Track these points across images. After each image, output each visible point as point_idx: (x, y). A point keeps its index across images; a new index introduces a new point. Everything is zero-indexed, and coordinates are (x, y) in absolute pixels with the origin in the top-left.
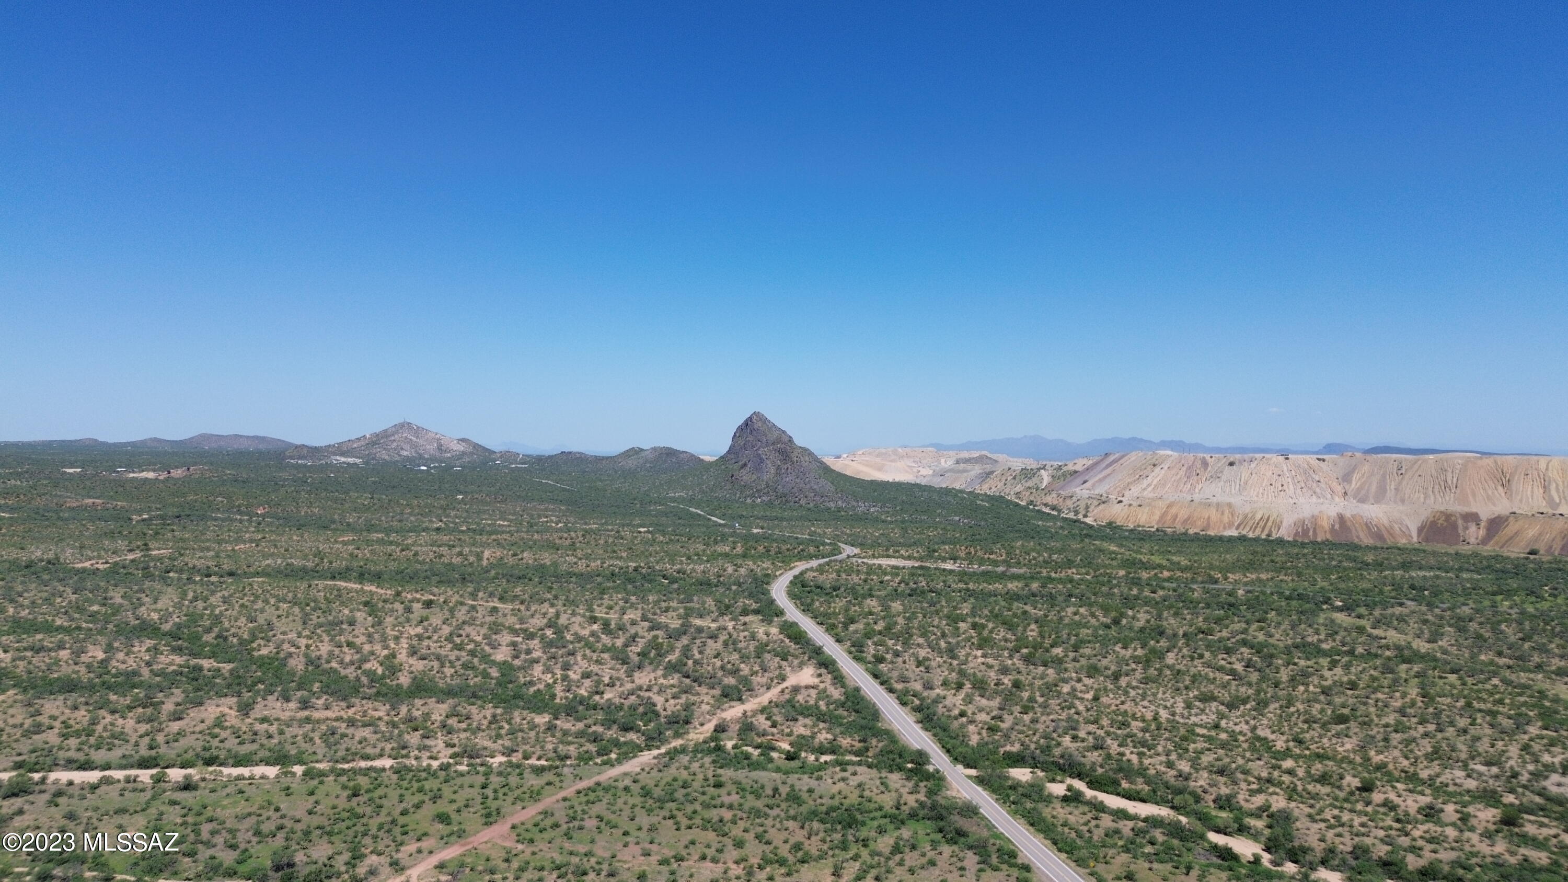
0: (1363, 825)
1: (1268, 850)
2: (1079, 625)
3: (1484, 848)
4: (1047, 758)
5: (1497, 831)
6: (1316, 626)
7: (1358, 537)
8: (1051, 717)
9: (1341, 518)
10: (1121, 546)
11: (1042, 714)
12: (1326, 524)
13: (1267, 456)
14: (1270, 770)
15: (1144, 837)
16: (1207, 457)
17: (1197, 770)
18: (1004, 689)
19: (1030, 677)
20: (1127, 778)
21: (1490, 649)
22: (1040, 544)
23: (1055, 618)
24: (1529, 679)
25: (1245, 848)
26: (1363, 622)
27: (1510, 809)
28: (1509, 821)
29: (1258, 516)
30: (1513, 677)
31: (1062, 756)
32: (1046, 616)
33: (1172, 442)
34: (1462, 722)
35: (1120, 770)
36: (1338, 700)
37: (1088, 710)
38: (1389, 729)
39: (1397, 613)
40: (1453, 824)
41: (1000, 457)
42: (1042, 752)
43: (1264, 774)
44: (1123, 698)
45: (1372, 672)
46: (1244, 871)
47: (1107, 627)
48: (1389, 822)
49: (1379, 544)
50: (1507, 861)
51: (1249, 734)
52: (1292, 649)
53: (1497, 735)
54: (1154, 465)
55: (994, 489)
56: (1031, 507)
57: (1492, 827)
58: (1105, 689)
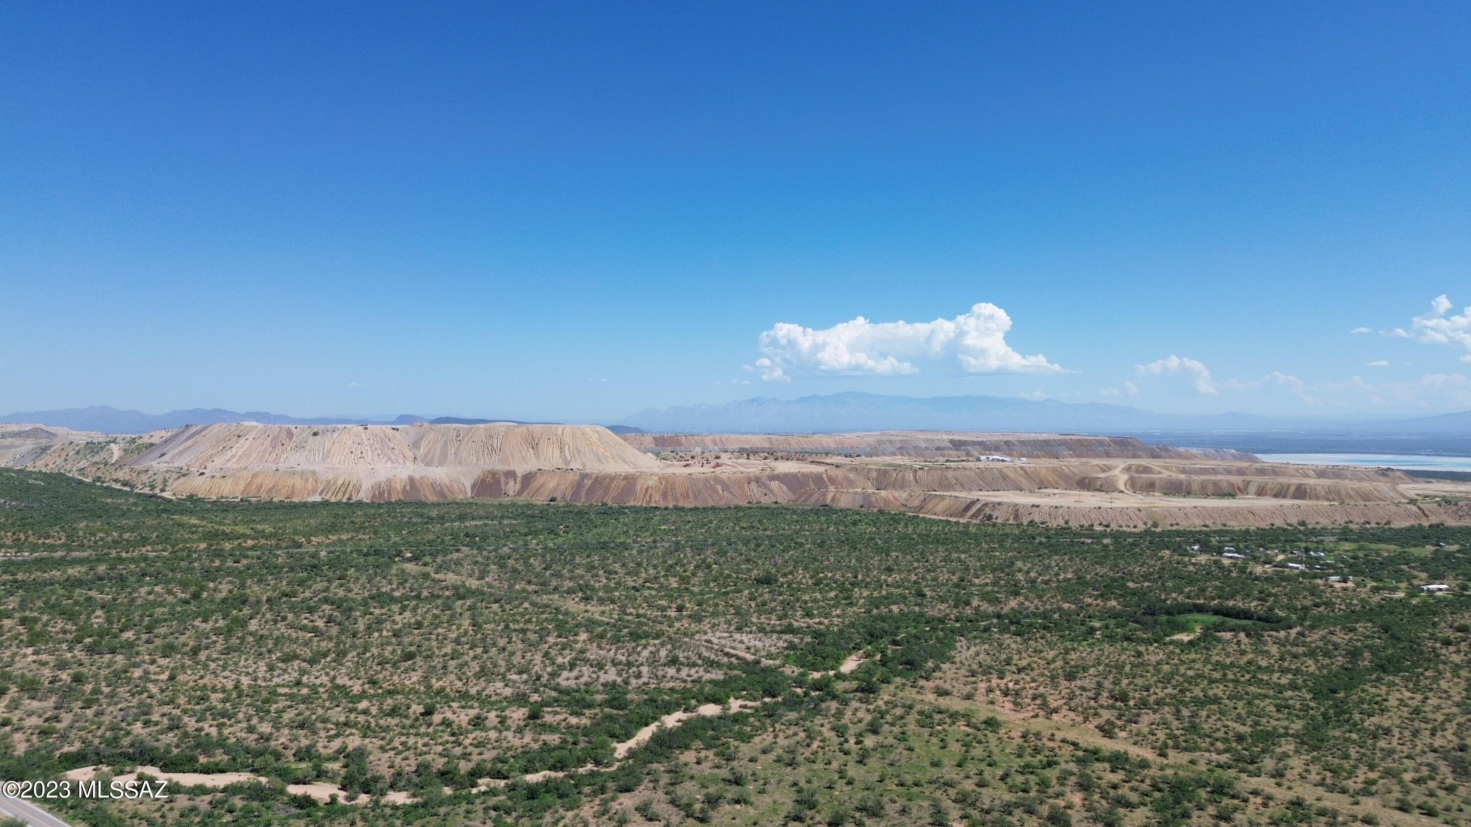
0: (425, 745)
1: (343, 788)
2: (154, 604)
3: (517, 742)
4: (114, 751)
5: (526, 726)
6: (389, 577)
7: (425, 496)
8: (120, 706)
9: (411, 480)
10: (203, 518)
11: (109, 705)
12: (399, 487)
13: (348, 426)
14: (347, 714)
15: (222, 808)
16: (292, 427)
17: (278, 729)
18: (62, 686)
19: (94, 668)
20: (205, 752)
21: (522, 579)
22: (108, 523)
23: (125, 600)
24: (549, 600)
25: (321, 792)
26: (428, 569)
27: (535, 705)
28: (534, 716)
29: (340, 482)
30: (538, 600)
31: (132, 745)
32: (115, 599)
33: (257, 413)
34: (502, 642)
35: (198, 745)
36: (406, 640)
37: (163, 691)
38: (447, 658)
39: (455, 558)
40: (495, 728)
41: (61, 431)
42: (107, 745)
43: (342, 719)
44: (202, 673)
45: (435, 611)
46: (321, 814)
47: (186, 602)
48: (446, 737)
49: (441, 501)
50: (531, 748)
51: (329, 685)
52: (369, 600)
53: (527, 648)
54: (239, 436)
55: (51, 466)
56: (98, 484)
57: (522, 723)
58: (183, 667)
